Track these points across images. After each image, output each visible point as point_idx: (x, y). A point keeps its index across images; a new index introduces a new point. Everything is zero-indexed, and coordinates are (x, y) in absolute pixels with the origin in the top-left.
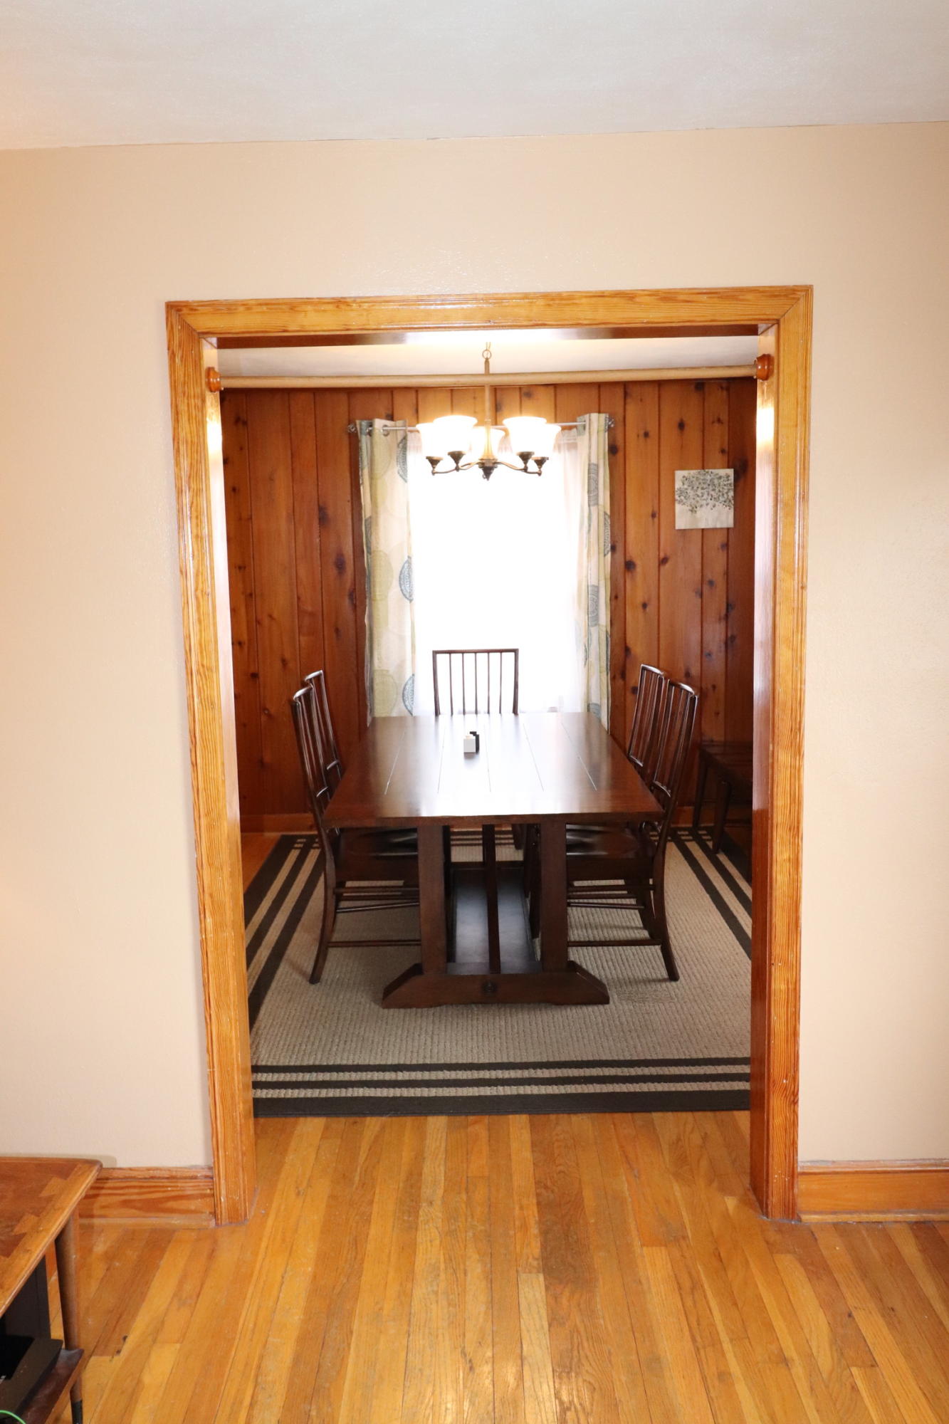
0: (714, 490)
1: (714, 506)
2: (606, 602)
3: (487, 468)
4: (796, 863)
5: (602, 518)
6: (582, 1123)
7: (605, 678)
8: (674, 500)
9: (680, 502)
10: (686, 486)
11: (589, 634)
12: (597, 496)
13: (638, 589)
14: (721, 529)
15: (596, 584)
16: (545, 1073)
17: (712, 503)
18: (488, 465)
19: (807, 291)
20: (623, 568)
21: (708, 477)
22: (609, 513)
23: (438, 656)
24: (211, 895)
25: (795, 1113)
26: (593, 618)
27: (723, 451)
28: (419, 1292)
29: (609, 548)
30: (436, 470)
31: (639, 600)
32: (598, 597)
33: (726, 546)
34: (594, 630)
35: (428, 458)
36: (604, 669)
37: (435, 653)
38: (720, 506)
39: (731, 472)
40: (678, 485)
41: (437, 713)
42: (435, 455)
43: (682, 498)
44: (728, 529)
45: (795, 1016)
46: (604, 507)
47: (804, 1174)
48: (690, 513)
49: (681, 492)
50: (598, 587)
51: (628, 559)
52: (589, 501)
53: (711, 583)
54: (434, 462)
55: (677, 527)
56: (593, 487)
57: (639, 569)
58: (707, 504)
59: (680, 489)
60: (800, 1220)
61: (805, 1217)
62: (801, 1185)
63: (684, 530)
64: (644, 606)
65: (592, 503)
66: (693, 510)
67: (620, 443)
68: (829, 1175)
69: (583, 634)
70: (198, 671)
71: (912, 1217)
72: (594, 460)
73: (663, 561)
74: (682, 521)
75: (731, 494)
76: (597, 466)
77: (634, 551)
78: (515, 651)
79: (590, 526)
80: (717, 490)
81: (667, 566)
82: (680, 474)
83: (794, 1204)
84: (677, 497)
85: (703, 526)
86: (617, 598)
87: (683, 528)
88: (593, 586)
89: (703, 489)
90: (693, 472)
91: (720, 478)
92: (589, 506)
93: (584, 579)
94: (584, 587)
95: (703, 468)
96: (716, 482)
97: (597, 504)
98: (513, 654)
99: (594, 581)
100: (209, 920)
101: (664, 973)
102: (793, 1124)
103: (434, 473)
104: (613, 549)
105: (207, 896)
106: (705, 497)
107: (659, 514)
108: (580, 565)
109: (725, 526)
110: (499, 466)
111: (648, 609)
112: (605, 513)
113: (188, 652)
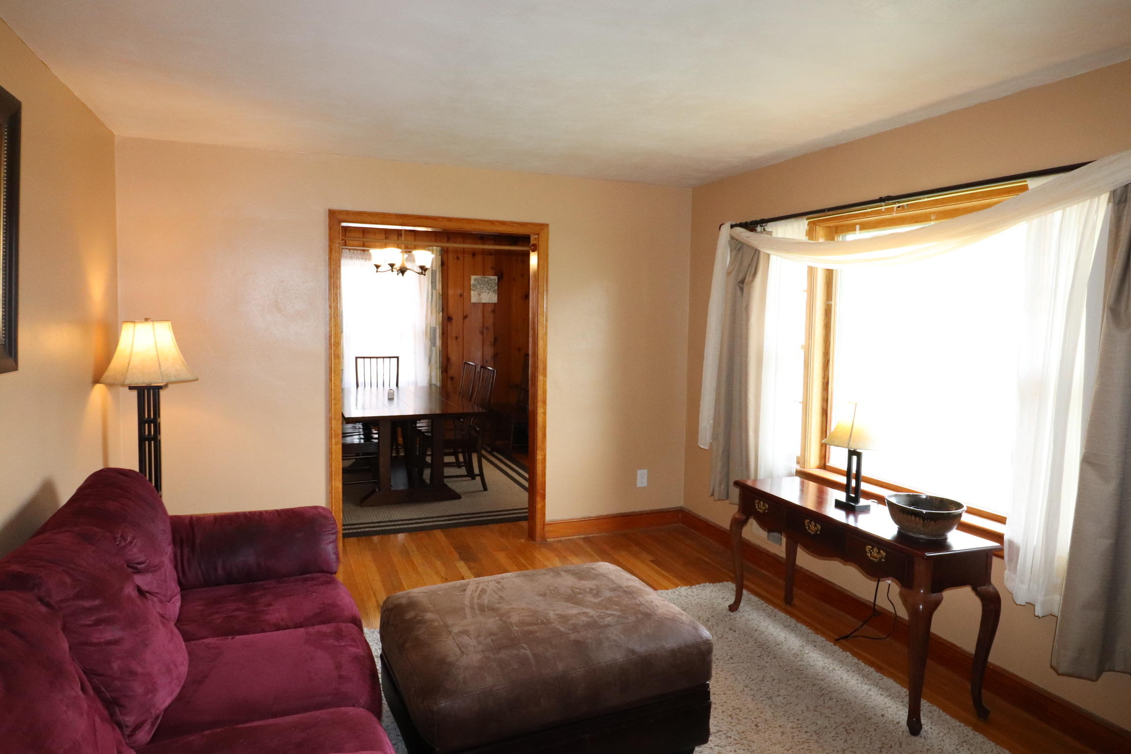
0: (488, 285)
1: (489, 293)
2: (439, 335)
3: (403, 271)
4: (545, 414)
5: (438, 295)
6: (464, 529)
7: (439, 372)
8: (471, 289)
9: (473, 290)
10: (476, 283)
11: (431, 350)
12: (436, 285)
13: (453, 330)
14: (492, 303)
15: (435, 326)
16: (443, 519)
17: (487, 291)
18: (403, 270)
19: (547, 225)
20: (447, 319)
21: (486, 279)
22: (441, 293)
23: (358, 359)
24: (335, 431)
25: (545, 503)
26: (433, 343)
27: (492, 268)
28: (420, 569)
29: (441, 310)
30: (378, 270)
31: (454, 335)
32: (436, 333)
33: (494, 311)
34: (434, 349)
35: (375, 265)
36: (438, 367)
37: (357, 358)
38: (491, 293)
39: (496, 278)
40: (472, 282)
41: (357, 386)
42: (378, 264)
43: (474, 288)
44: (495, 304)
45: (544, 467)
46: (439, 290)
47: (546, 524)
48: (478, 295)
49: (474, 285)
50: (436, 328)
51: (449, 315)
52: (432, 287)
53: (487, 328)
54: (377, 267)
55: (472, 302)
56: (434, 281)
57: (454, 321)
58: (486, 292)
59: (473, 284)
60: (546, 541)
61: (549, 540)
62: (547, 528)
63: (475, 303)
64: (457, 338)
65: (433, 288)
66: (479, 295)
67: (445, 260)
68: (553, 524)
69: (428, 350)
70: (334, 344)
71: (582, 536)
72: (434, 268)
73: (465, 317)
74: (474, 300)
75: (496, 288)
76: (436, 271)
77: (452, 310)
78: (398, 358)
79: (432, 299)
80: (490, 285)
81: (467, 320)
82: (473, 277)
83: (544, 535)
84: (472, 288)
85: (483, 302)
86: (444, 334)
87: (475, 302)
88: (434, 328)
89: (484, 284)
90: (479, 277)
91: (491, 280)
92: (432, 290)
93: (429, 324)
94: (429, 329)
95: (484, 275)
96: (489, 282)
97: (435, 289)
98: (396, 359)
99: (433, 325)
100: (333, 440)
101: (481, 488)
102: (544, 506)
103: (377, 272)
104: (443, 310)
105: (333, 431)
106: (485, 288)
107: (464, 296)
108: (427, 317)
109: (493, 302)
110: (408, 270)
111: (458, 340)
112: (439, 294)
113: (330, 337)
